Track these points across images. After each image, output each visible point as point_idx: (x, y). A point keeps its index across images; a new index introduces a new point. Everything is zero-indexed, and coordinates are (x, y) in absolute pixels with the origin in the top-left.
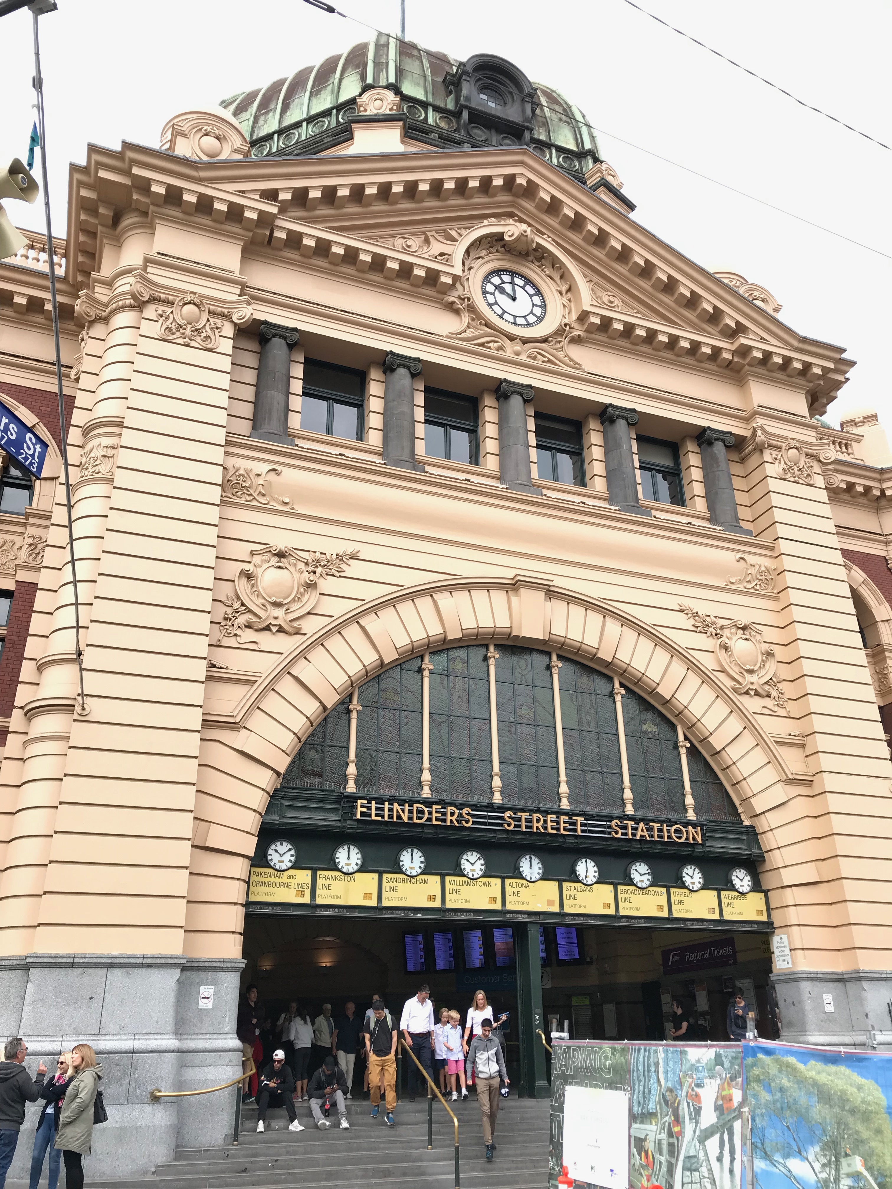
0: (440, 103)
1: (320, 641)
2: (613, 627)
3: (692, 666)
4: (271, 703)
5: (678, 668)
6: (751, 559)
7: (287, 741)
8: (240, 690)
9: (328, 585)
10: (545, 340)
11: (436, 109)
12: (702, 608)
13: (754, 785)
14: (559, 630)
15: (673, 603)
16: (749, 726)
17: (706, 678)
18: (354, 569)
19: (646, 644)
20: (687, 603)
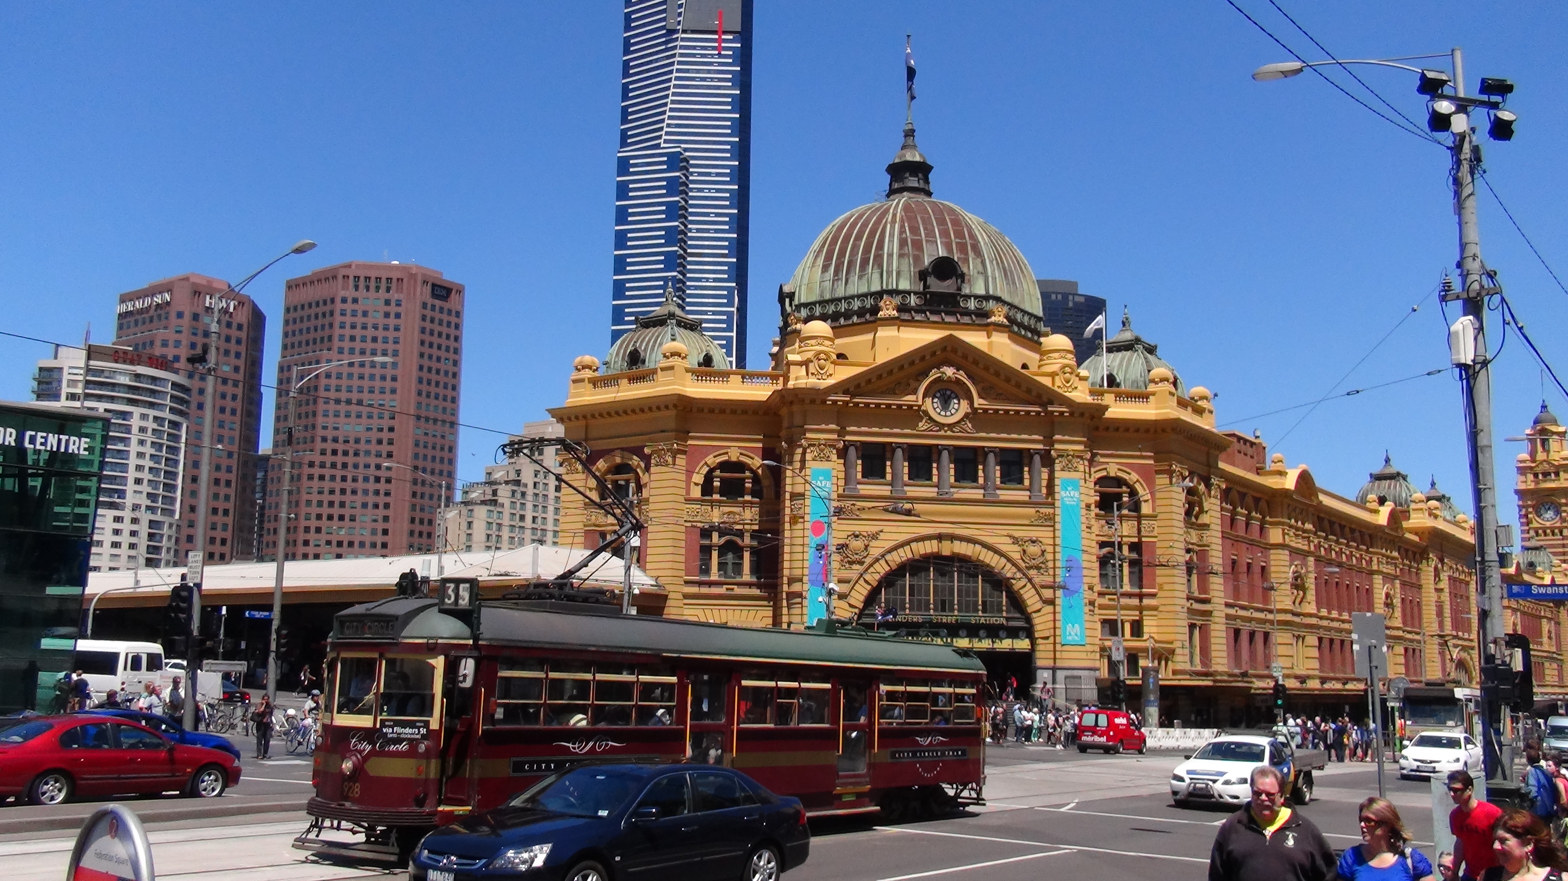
0: (916, 289)
1: (871, 565)
2: (978, 547)
3: (1009, 560)
4: (857, 587)
5: (1003, 560)
6: (1042, 510)
7: (862, 598)
8: (846, 585)
9: (874, 543)
10: (958, 422)
11: (915, 293)
12: (1017, 534)
13: (1029, 602)
14: (956, 550)
15: (1005, 533)
16: (1030, 580)
17: (1014, 564)
18: (882, 536)
19: (991, 553)
20: (1011, 533)
